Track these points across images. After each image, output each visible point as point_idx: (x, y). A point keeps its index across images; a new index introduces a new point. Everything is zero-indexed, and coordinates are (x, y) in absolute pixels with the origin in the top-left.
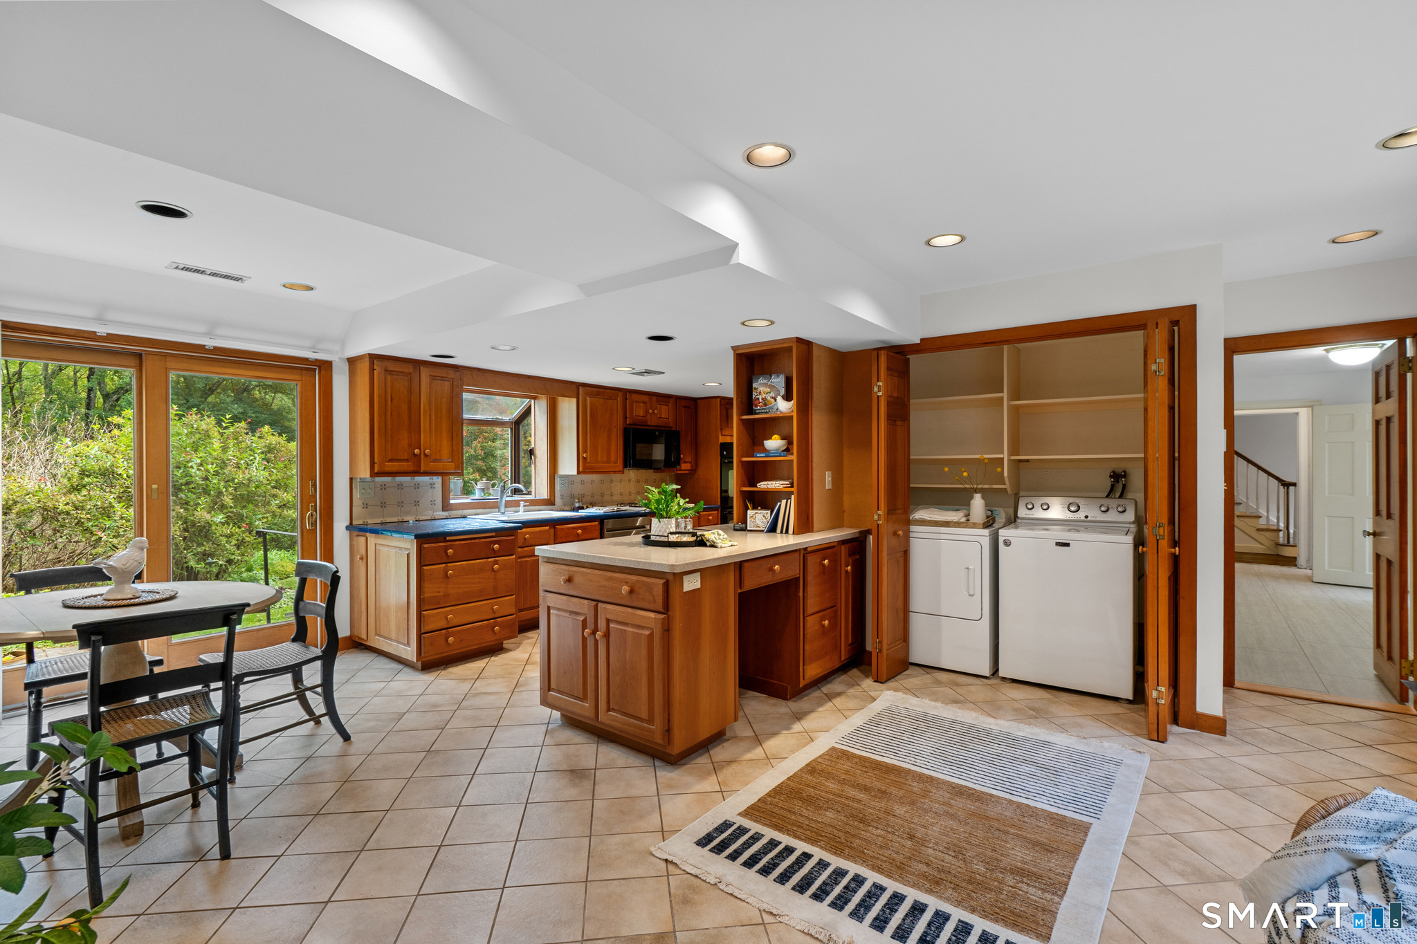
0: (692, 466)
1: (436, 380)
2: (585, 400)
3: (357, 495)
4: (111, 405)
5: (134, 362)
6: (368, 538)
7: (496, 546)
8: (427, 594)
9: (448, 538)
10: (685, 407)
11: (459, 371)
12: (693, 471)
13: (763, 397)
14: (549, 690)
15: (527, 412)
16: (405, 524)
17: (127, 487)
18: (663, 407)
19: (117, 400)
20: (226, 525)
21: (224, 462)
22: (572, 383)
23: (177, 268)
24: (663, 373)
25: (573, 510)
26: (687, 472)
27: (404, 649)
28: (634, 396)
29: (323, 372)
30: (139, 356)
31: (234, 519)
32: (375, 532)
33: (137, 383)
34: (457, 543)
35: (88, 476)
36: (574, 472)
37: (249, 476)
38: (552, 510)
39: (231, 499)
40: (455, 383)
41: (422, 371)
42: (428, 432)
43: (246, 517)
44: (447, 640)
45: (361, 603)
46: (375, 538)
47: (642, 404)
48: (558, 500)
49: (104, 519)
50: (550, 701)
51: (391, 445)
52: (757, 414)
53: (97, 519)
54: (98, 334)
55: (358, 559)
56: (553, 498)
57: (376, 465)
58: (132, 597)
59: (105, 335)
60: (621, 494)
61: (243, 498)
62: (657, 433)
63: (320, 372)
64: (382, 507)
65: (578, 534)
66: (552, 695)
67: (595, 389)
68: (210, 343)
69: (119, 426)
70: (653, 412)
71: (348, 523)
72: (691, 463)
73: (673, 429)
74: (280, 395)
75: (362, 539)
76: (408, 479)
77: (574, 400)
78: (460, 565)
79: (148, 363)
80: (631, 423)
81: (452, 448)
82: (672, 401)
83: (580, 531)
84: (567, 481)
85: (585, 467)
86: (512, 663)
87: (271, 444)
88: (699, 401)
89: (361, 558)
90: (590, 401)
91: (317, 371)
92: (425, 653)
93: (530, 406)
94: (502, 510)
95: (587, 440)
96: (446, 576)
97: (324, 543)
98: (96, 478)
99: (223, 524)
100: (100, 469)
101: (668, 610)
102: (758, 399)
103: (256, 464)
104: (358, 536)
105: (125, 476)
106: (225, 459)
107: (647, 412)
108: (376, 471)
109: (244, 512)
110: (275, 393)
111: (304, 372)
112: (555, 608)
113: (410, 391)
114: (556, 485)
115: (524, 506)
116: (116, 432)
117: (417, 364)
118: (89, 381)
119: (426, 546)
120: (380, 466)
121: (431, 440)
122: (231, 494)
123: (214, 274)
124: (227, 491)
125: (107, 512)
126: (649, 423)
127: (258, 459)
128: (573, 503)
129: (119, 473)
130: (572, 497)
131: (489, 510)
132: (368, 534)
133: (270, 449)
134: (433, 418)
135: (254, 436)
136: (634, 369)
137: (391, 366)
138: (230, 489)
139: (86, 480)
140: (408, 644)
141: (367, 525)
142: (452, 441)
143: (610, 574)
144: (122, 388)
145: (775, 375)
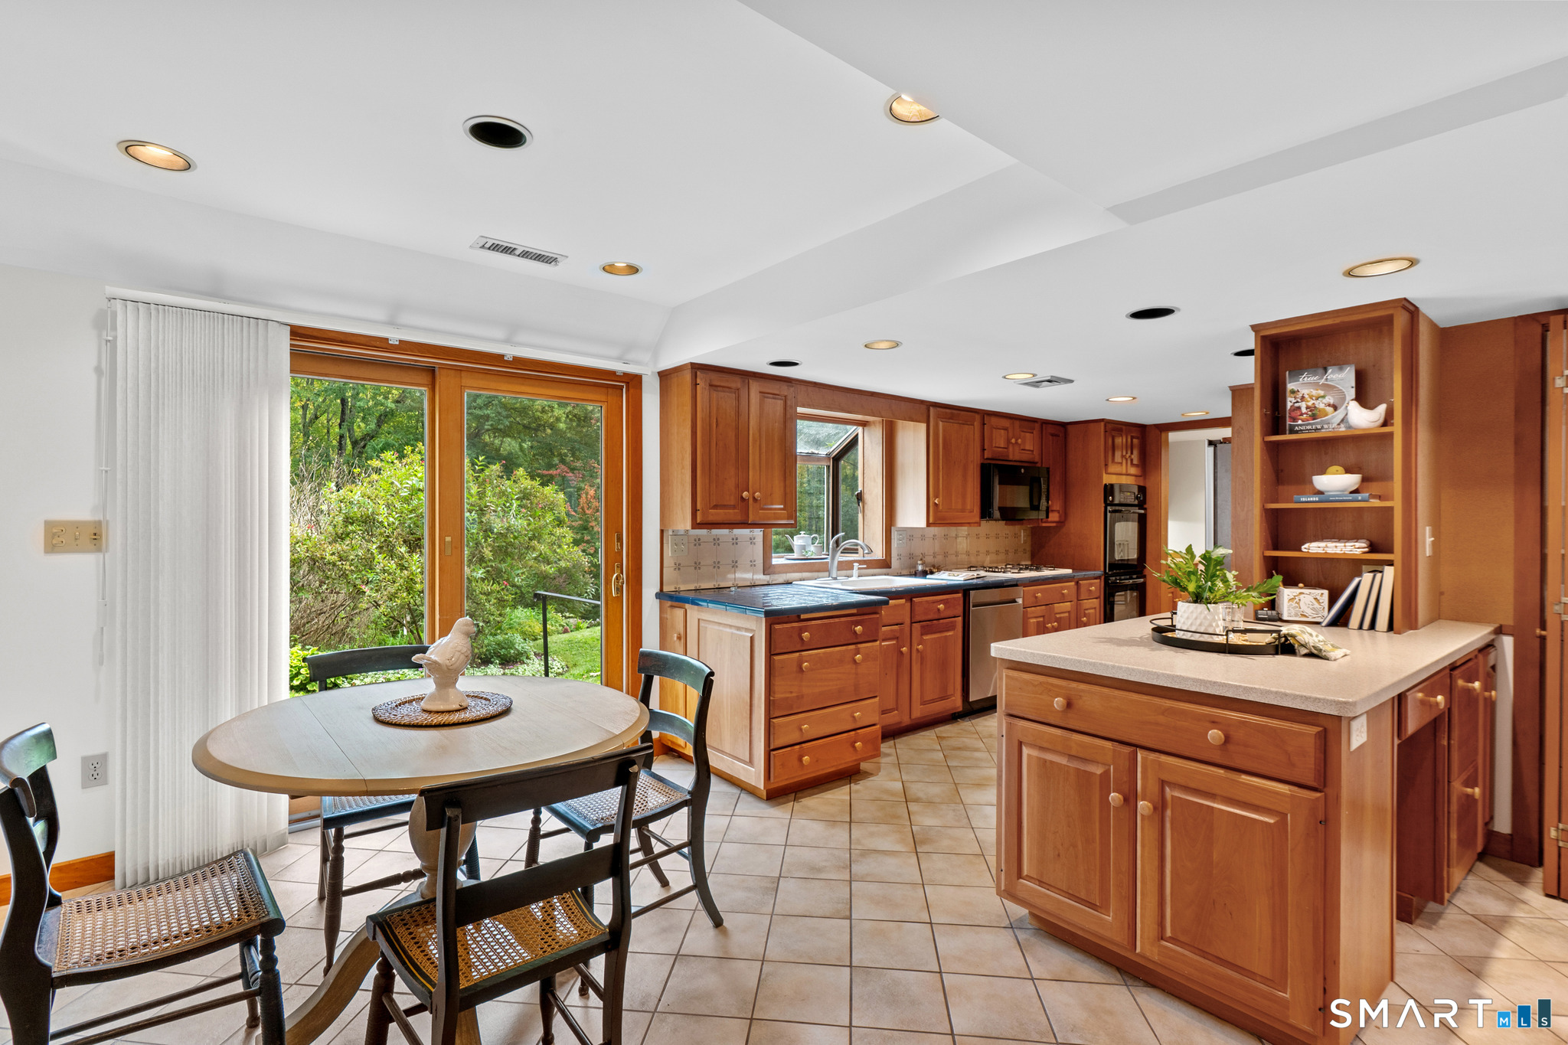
0: (1060, 517)
1: (767, 398)
2: (936, 426)
3: (668, 552)
4: (359, 452)
5: (425, 378)
6: (688, 611)
7: (859, 628)
8: (778, 696)
9: (803, 616)
10: (1052, 435)
11: (793, 386)
12: (1061, 523)
13: (1310, 404)
14: (1020, 876)
15: (853, 443)
16: (725, 591)
17: (388, 537)
18: (1028, 435)
19: (364, 447)
20: (486, 582)
21: (481, 510)
22: (922, 402)
23: (483, 247)
24: (1071, 381)
25: (915, 575)
26: (1054, 525)
27: (743, 768)
28: (994, 420)
29: (631, 391)
30: (431, 371)
31: (494, 575)
32: (694, 603)
33: (429, 406)
34: (814, 622)
35: (352, 524)
36: (923, 524)
37: (508, 525)
38: (888, 575)
39: (491, 551)
40: (789, 403)
41: (751, 387)
42: (758, 468)
43: (505, 573)
44: (800, 760)
45: (677, 697)
46: (698, 611)
47: (1002, 431)
48: (895, 563)
49: (367, 572)
50: (1021, 894)
51: (716, 486)
52: (1297, 432)
53: (360, 571)
54: (390, 342)
55: (675, 639)
56: (888, 558)
57: (698, 513)
58: (458, 707)
59: (397, 343)
60: (968, 554)
61: (501, 550)
62: (1023, 471)
63: (627, 390)
64: (695, 568)
65: (939, 610)
66: (1024, 885)
67: (947, 411)
68: (510, 351)
69: (378, 471)
70: (1016, 443)
71: (657, 590)
72: (1058, 512)
73: (1039, 465)
74: (509, 439)
75: (679, 613)
76: (725, 532)
77: (923, 426)
78: (816, 654)
79: (442, 379)
80: (990, 457)
81: (785, 491)
82: (1037, 426)
83: (941, 606)
84: (904, 535)
85: (937, 517)
86: (885, 797)
87: (526, 489)
88: (1069, 427)
89: (679, 638)
90: (943, 426)
91: (624, 390)
92: (775, 777)
93: (857, 434)
94: (834, 574)
95: (939, 479)
96: (801, 670)
97: (632, 617)
98: (359, 526)
99: (483, 580)
100: (362, 516)
101: (1325, 786)
102: (1299, 408)
103: (512, 511)
104: (672, 607)
105: (386, 524)
106: (482, 506)
107: (1008, 441)
108: (698, 521)
109: (503, 566)
110: (503, 437)
111: (610, 391)
112: (1032, 746)
113: (738, 413)
114: (892, 541)
115: (859, 569)
116: (375, 476)
117: (748, 376)
118: (340, 428)
119: (777, 627)
120: (703, 514)
121: (760, 479)
122: (490, 545)
123: (525, 255)
124: (486, 540)
125: (368, 563)
126: (1011, 458)
127: (515, 505)
128: (915, 566)
129: (380, 520)
130: (911, 556)
131: (815, 574)
132: (687, 606)
133: (525, 496)
134: (764, 450)
135: (509, 479)
136: (1034, 375)
137: (716, 378)
138: (489, 540)
139: (350, 528)
140: (751, 762)
141: (679, 592)
142: (785, 481)
143: (1168, 703)
144: (368, 435)
145: (1336, 368)
